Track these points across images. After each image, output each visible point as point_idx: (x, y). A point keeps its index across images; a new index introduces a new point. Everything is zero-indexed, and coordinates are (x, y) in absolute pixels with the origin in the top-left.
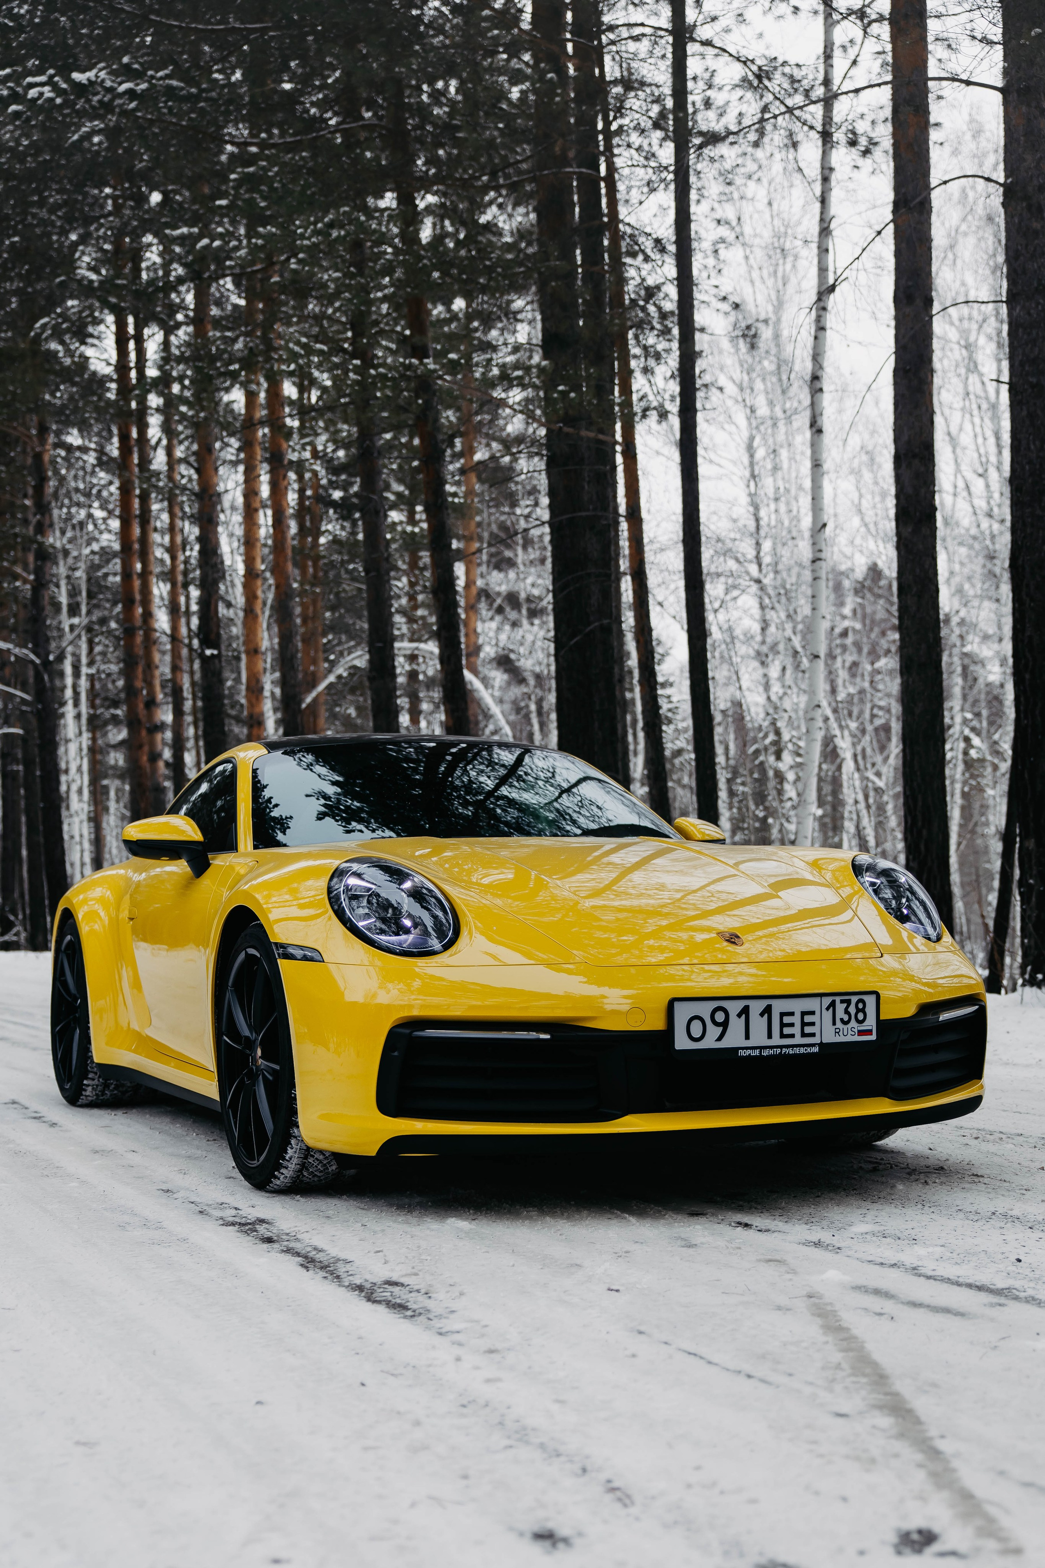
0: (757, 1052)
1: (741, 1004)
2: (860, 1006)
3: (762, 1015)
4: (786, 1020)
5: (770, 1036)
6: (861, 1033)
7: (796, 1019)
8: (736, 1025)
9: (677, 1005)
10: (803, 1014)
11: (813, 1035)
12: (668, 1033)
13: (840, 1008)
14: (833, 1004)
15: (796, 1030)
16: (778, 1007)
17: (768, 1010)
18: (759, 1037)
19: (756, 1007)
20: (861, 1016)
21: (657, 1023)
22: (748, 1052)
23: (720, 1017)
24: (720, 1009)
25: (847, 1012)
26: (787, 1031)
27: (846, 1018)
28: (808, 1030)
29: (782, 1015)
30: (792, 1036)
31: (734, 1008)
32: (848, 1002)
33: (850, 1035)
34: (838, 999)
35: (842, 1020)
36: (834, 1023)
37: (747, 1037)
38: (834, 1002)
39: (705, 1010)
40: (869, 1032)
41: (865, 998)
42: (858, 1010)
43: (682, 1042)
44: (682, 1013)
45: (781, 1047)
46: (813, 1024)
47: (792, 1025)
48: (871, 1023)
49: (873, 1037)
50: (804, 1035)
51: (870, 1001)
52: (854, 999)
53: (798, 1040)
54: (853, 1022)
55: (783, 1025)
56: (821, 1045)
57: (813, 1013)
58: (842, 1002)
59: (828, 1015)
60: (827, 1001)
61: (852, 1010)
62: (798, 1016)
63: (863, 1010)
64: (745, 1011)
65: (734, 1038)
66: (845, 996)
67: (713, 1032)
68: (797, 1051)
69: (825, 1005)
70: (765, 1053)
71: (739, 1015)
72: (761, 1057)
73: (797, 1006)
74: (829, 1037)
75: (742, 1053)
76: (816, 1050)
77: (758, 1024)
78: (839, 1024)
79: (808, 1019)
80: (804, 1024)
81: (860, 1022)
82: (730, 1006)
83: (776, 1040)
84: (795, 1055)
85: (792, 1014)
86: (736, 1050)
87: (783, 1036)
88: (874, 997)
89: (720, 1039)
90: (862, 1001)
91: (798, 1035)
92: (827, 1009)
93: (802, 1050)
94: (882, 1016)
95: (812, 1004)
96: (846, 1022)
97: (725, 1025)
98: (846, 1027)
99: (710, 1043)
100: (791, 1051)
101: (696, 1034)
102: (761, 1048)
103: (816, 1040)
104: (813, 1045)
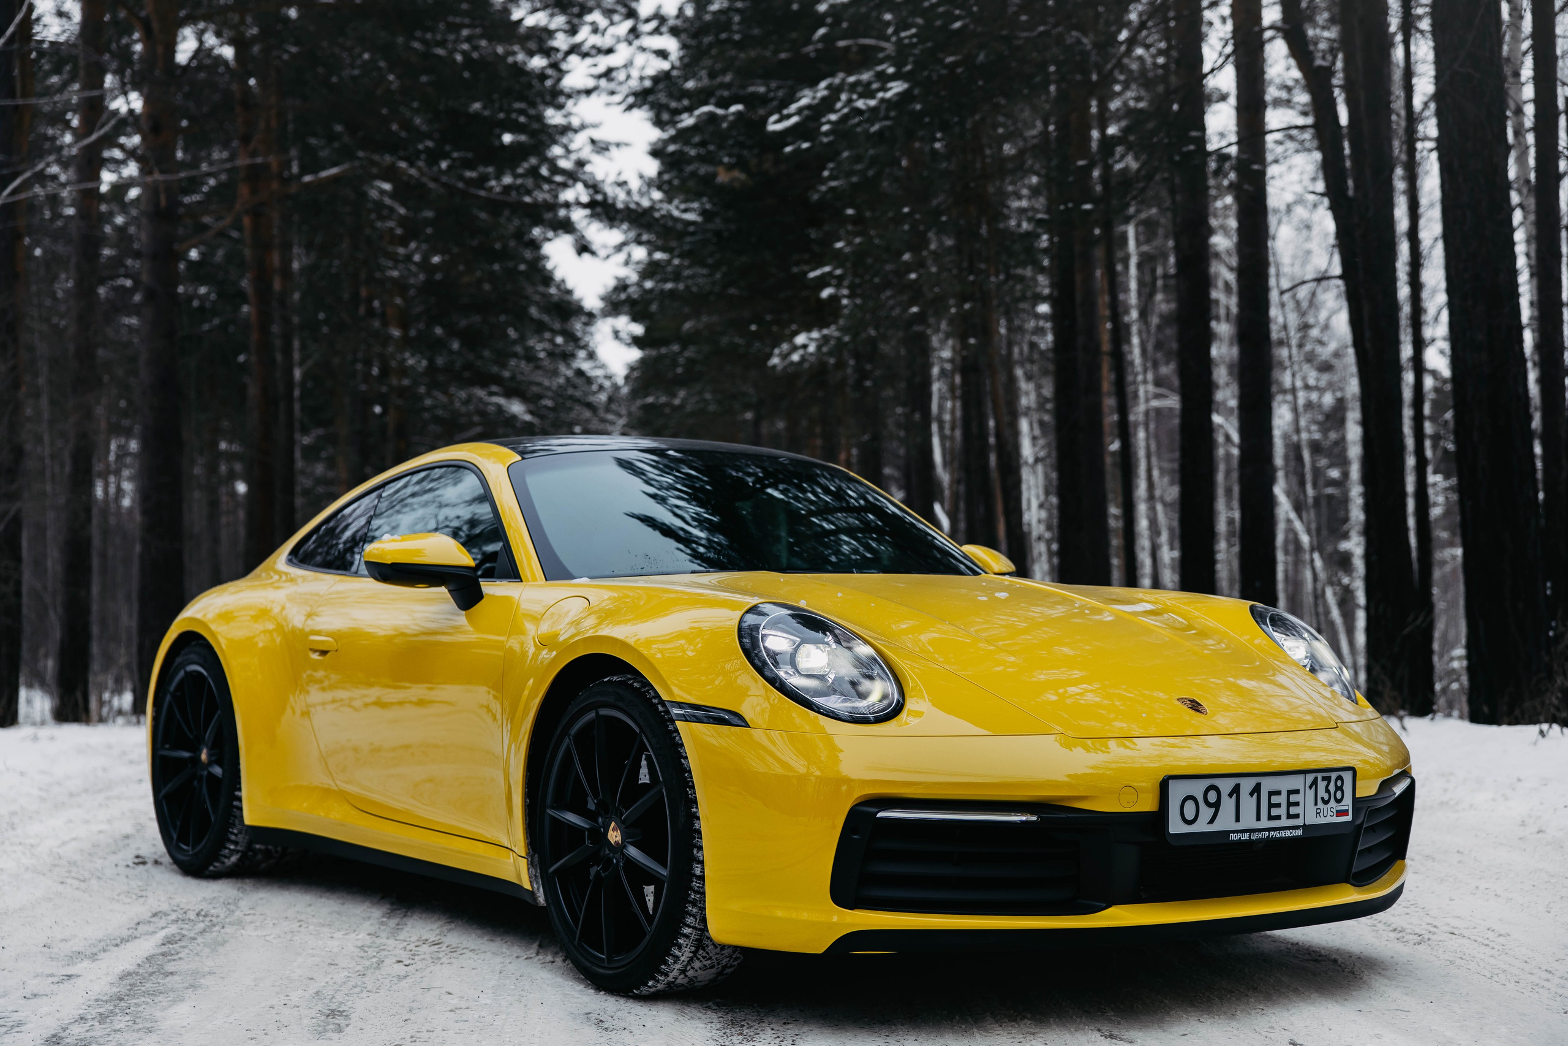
0: (1246, 837)
1: (1232, 783)
2: (1339, 783)
3: (1251, 794)
4: (1275, 799)
5: (1258, 819)
6: (1338, 814)
7: (1282, 799)
8: (1228, 804)
9: (1171, 782)
10: (1290, 792)
11: (1297, 816)
12: (1161, 814)
13: (1322, 785)
14: (1315, 782)
15: (1282, 811)
16: (1268, 784)
17: (1257, 789)
18: (1248, 820)
19: (1247, 785)
20: (1339, 795)
21: (1147, 804)
22: (1238, 836)
23: (1212, 797)
24: (1212, 787)
25: (1327, 791)
26: (1275, 812)
27: (1326, 798)
28: (1293, 811)
29: (1270, 794)
30: (1278, 817)
31: (1226, 786)
32: (1328, 780)
33: (1328, 816)
34: (1320, 776)
35: (1323, 798)
36: (1316, 804)
37: (1238, 820)
38: (1316, 779)
39: (1197, 789)
40: (1344, 813)
41: (1343, 774)
42: (1338, 788)
43: (1176, 826)
44: (1177, 791)
45: (1269, 830)
46: (1297, 804)
47: (1278, 805)
48: (1347, 803)
49: (1349, 818)
50: (1289, 816)
51: (1347, 777)
52: (1334, 776)
53: (1284, 822)
54: (1332, 803)
55: (1271, 806)
56: (1304, 826)
57: (1297, 792)
58: (1324, 779)
59: (1310, 794)
60: (1310, 778)
61: (1332, 788)
62: (1284, 794)
63: (1340, 789)
64: (1236, 790)
65: (1225, 822)
66: (1325, 773)
67: (1206, 813)
68: (1283, 834)
69: (1308, 783)
70: (1255, 836)
71: (1230, 795)
72: (1250, 842)
73: (1284, 784)
74: (1312, 819)
75: (1233, 837)
76: (1299, 832)
77: (1248, 804)
78: (1320, 804)
79: (1293, 798)
80: (1290, 804)
81: (1338, 801)
82: (1221, 784)
83: (1265, 823)
84: (1282, 839)
85: (1278, 793)
86: (1226, 834)
87: (1271, 818)
88: (1350, 774)
89: (1212, 821)
90: (1340, 778)
91: (1284, 817)
92: (1310, 787)
93: (1288, 834)
94: (1358, 796)
95: (1296, 782)
96: (1326, 802)
97: (1216, 805)
98: (1325, 807)
99: (1201, 826)
100: (1277, 834)
101: (1190, 816)
102: (1251, 831)
103: (1300, 822)
104: (1297, 828)
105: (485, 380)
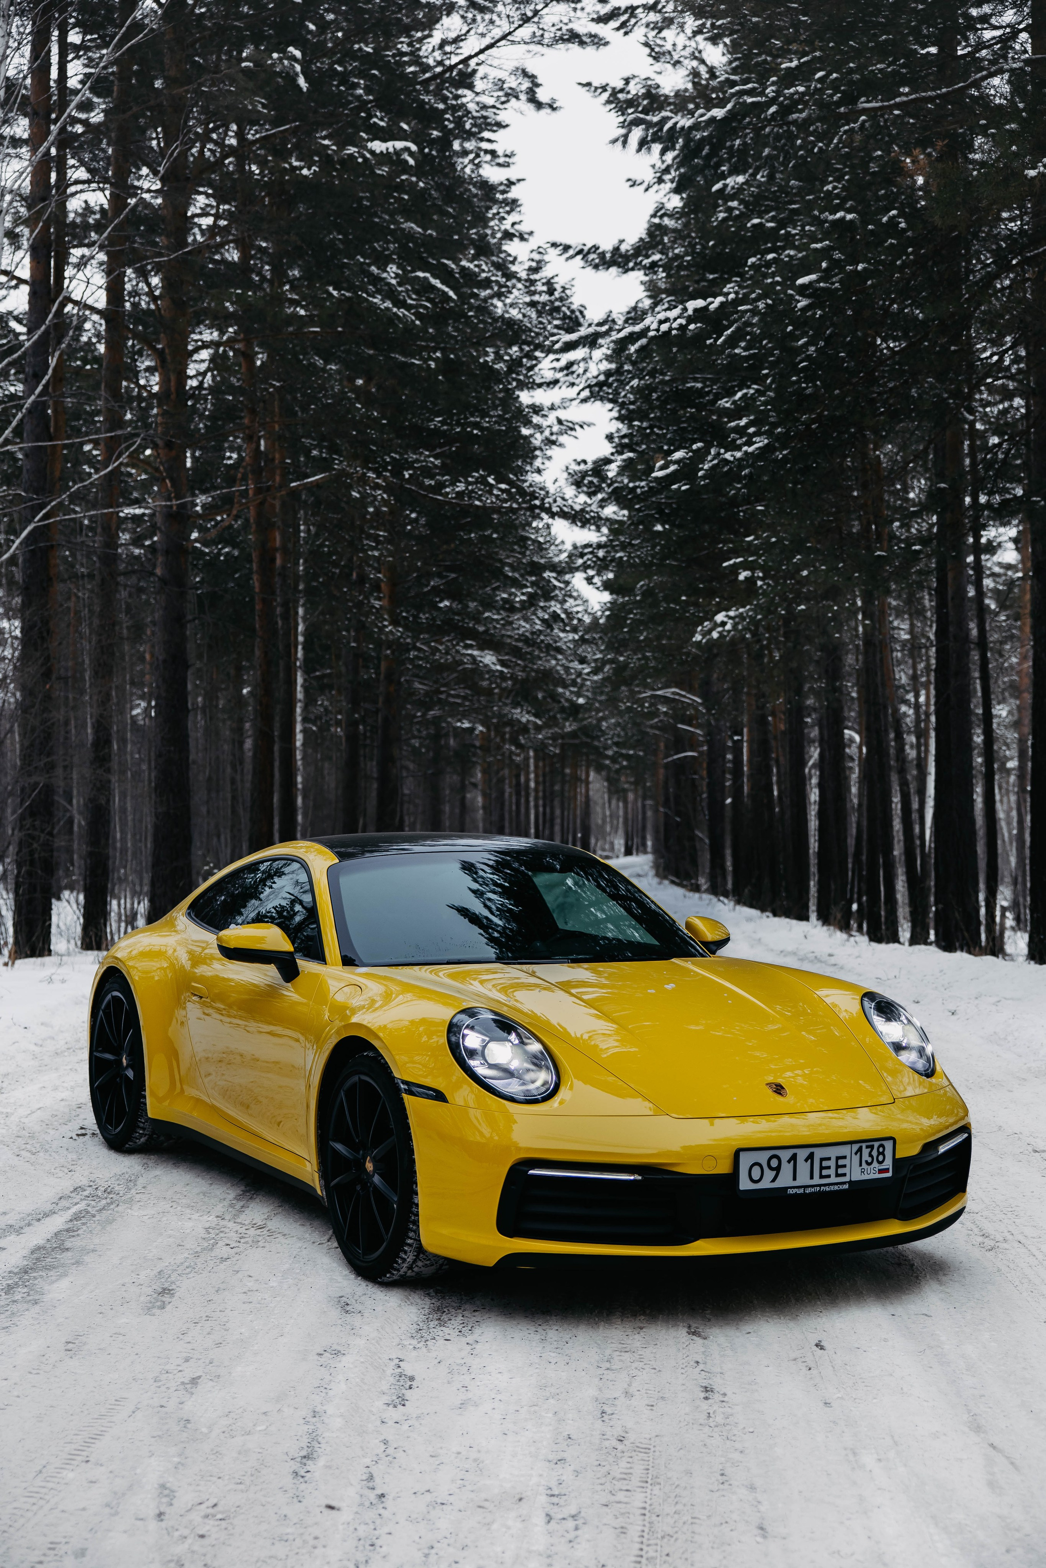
0: (801, 1191)
1: (790, 1152)
2: (881, 1150)
3: (806, 1160)
4: (825, 1164)
5: (812, 1177)
6: (881, 1171)
7: (832, 1163)
8: (787, 1168)
9: (742, 1154)
10: (838, 1158)
11: (844, 1175)
12: (734, 1176)
13: (866, 1152)
14: (860, 1150)
15: (832, 1172)
16: (819, 1153)
17: (811, 1157)
18: (803, 1178)
19: (802, 1154)
20: (881, 1158)
21: (724, 1168)
22: (795, 1191)
23: (774, 1162)
24: (774, 1156)
25: (870, 1155)
26: (825, 1172)
27: (870, 1160)
28: (840, 1171)
29: (822, 1160)
30: (829, 1176)
31: (785, 1155)
32: (872, 1147)
33: (872, 1173)
34: (864, 1145)
35: (867, 1161)
36: (861, 1165)
37: (795, 1179)
38: (861, 1148)
39: (762, 1157)
40: (887, 1170)
41: (885, 1143)
42: (879, 1153)
43: (745, 1184)
44: (746, 1161)
45: (820, 1186)
46: (845, 1166)
47: (829, 1168)
48: (888, 1163)
49: (890, 1174)
50: (837, 1175)
51: (888, 1145)
52: (876, 1144)
53: (833, 1179)
54: (875, 1164)
55: (822, 1168)
56: (851, 1182)
57: (845, 1157)
58: (867, 1147)
59: (856, 1159)
60: (855, 1147)
61: (875, 1153)
62: (834, 1160)
63: (883, 1153)
64: (794, 1158)
65: (785, 1180)
66: (869, 1142)
67: (769, 1175)
68: (832, 1188)
69: (854, 1151)
70: (808, 1191)
71: (789, 1162)
72: (804, 1195)
73: (834, 1152)
74: (857, 1176)
75: (790, 1191)
76: (846, 1187)
77: (803, 1167)
78: (864, 1165)
79: (841, 1162)
80: (838, 1167)
81: (881, 1163)
82: (782, 1153)
83: (817, 1180)
84: (831, 1192)
85: (829, 1159)
86: (786, 1189)
87: (821, 1177)
88: (891, 1142)
89: (773, 1181)
90: (882, 1146)
91: (833, 1176)
92: (856, 1153)
93: (836, 1188)
94: (897, 1157)
95: (844, 1150)
96: (868, 1164)
97: (778, 1169)
98: (869, 1167)
99: (766, 1184)
100: (827, 1189)
101: (756, 1177)
102: (805, 1187)
103: (847, 1179)
104: (844, 1183)
105: (466, 634)
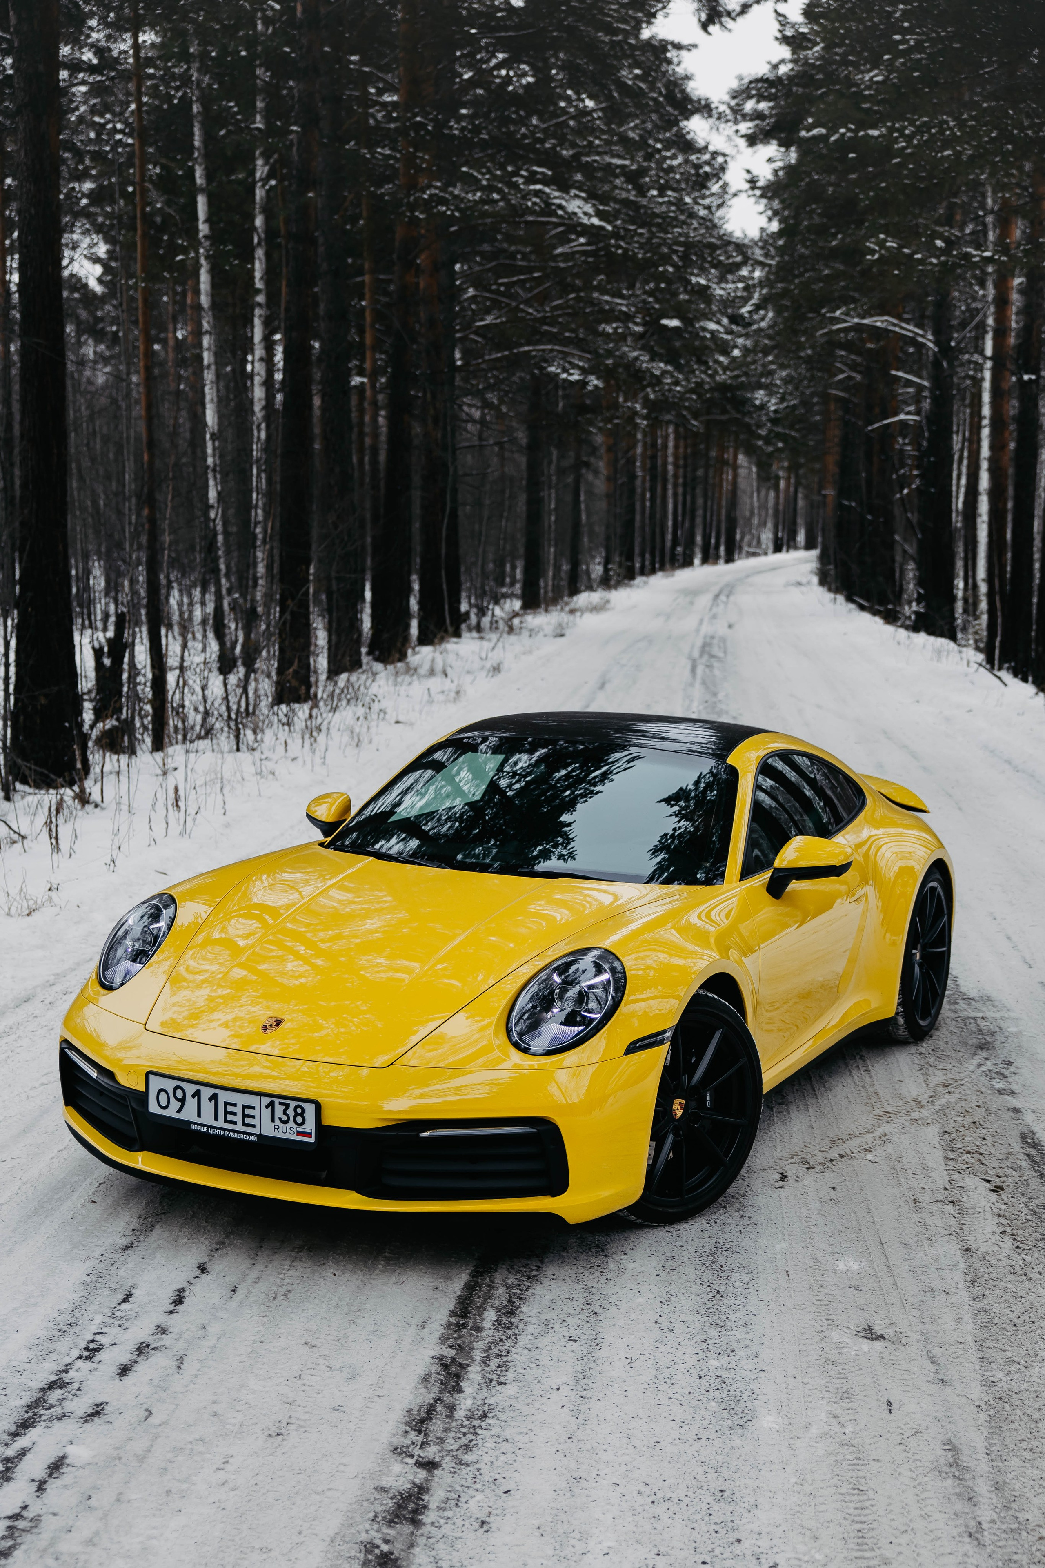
0: (204, 1129)
2: (299, 1111)
3: (210, 1100)
4: (230, 1109)
5: (216, 1119)
6: (300, 1133)
7: (238, 1110)
8: (191, 1103)
9: (150, 1075)
10: (245, 1106)
11: (253, 1126)
12: (144, 1095)
13: (279, 1110)
14: (271, 1104)
15: (238, 1118)
16: (223, 1097)
17: (214, 1097)
18: (207, 1117)
19: (205, 1092)
20: (299, 1119)
22: (198, 1128)
23: (179, 1094)
24: (179, 1087)
25: (285, 1113)
26: (230, 1117)
27: (285, 1118)
28: (248, 1121)
29: (226, 1104)
30: (235, 1123)
32: (287, 1106)
33: (288, 1133)
34: (277, 1101)
35: (280, 1119)
36: (273, 1120)
37: (199, 1115)
38: (273, 1102)
39: (167, 1085)
40: (307, 1134)
41: (303, 1104)
42: (296, 1115)
43: (153, 1107)
44: (155, 1084)
45: (225, 1130)
46: (253, 1117)
47: (235, 1114)
48: (310, 1125)
49: (312, 1139)
50: (244, 1124)
51: (309, 1108)
52: (293, 1104)
53: (239, 1127)
54: (291, 1122)
55: (226, 1113)
56: (260, 1136)
57: (253, 1108)
58: (281, 1104)
59: (267, 1112)
60: (266, 1100)
61: (291, 1112)
62: (239, 1107)
63: (302, 1115)
64: (197, 1094)
65: (189, 1114)
66: (284, 1099)
67: (175, 1104)
68: (238, 1136)
69: (264, 1103)
70: (212, 1131)
71: (193, 1096)
72: (207, 1134)
73: (241, 1100)
74: (268, 1130)
75: (193, 1127)
76: (255, 1139)
77: (208, 1107)
78: (277, 1122)
79: (248, 1111)
80: (245, 1116)
81: (299, 1125)
82: (186, 1087)
83: (221, 1123)
84: (236, 1139)
85: (235, 1105)
86: (190, 1123)
87: (226, 1121)
88: (313, 1106)
89: (179, 1111)
90: (301, 1106)
91: (240, 1123)
92: (267, 1107)
93: (242, 1137)
94: (322, 1122)
95: (252, 1100)
96: (283, 1123)
97: (183, 1101)
98: (284, 1126)
99: (171, 1112)
100: (233, 1135)
101: (163, 1103)
102: (209, 1127)
103: (256, 1131)
104: (252, 1134)
